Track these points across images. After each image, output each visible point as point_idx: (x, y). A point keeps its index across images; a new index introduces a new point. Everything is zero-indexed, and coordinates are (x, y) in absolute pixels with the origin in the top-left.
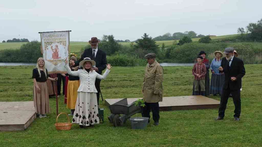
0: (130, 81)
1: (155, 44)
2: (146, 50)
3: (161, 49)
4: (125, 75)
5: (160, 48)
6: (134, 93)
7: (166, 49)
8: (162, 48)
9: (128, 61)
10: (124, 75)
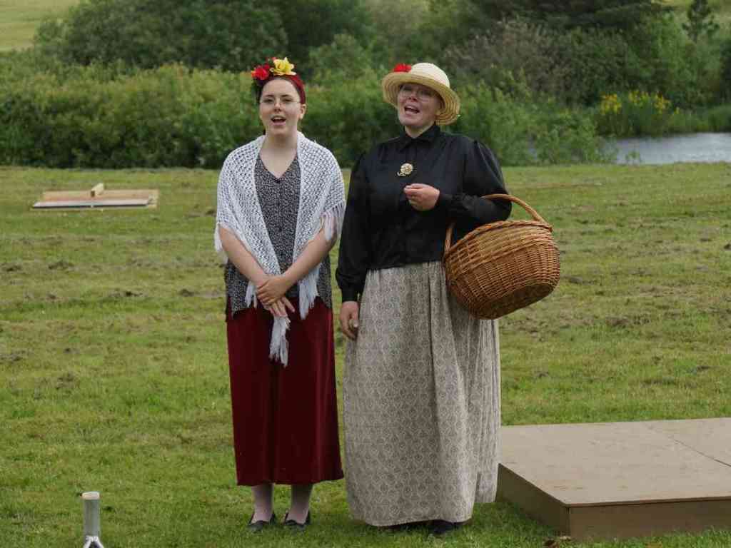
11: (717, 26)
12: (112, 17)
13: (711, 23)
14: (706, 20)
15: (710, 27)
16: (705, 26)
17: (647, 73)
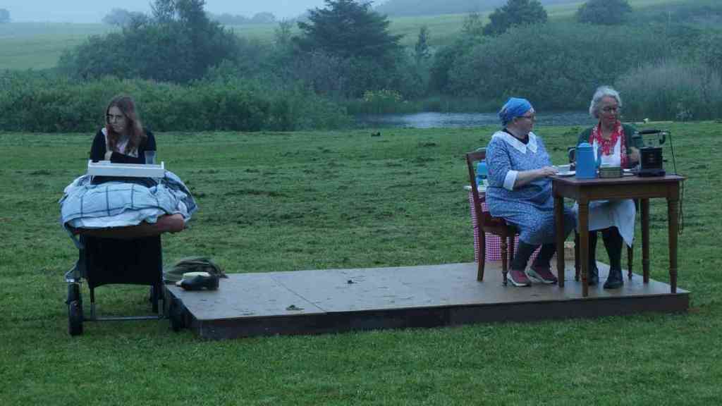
0: (272, 194)
1: (387, 29)
2: (346, 56)
3: (410, 51)
4: (248, 171)
5: (407, 49)
6: (288, 251)
7: (432, 51)
8: (416, 49)
9: (265, 109)
10: (246, 168)
11: (430, 55)
12: (100, 50)
13: (426, 53)
14: (425, 52)
15: (427, 56)
16: (424, 55)
17: (390, 81)
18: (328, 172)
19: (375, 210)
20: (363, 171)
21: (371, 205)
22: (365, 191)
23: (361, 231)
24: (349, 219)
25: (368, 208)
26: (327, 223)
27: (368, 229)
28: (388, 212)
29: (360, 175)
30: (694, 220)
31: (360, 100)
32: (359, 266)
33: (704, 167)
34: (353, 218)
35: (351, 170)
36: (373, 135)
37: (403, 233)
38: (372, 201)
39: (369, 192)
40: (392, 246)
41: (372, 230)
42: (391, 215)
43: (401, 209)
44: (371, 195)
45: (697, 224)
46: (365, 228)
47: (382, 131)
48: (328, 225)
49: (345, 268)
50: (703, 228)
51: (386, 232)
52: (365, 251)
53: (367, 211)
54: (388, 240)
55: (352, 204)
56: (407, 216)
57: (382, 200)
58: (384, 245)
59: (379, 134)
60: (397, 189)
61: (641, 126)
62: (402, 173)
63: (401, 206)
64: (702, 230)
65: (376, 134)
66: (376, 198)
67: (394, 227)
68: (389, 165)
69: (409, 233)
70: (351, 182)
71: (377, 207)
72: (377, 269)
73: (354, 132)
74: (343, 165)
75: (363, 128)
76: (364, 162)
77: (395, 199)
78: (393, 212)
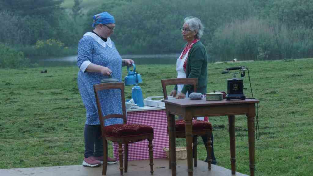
2: (23, 15)
3: (69, 11)
5: (67, 10)
7: (85, 11)
8: (73, 10)
11: (83, 15)
13: (81, 13)
15: (81, 15)
17: (55, 33)
18: (9, 99)
19: (43, 126)
20: (34, 98)
21: (40, 122)
22: (36, 112)
23: (33, 141)
24: (24, 132)
25: (38, 124)
26: (9, 135)
27: (38, 139)
28: (52, 127)
29: (32, 101)
30: (267, 131)
31: (33, 47)
32: (31, 166)
33: (274, 93)
34: (27, 131)
35: (25, 97)
36: (42, 72)
37: (63, 142)
38: (40, 119)
39: (39, 113)
40: (55, 151)
41: (41, 140)
42: (53, 129)
43: (61, 125)
44: (39, 115)
45: (269, 133)
46: (35, 139)
47: (48, 69)
48: (9, 137)
49: (21, 167)
50: (274, 135)
51: (50, 142)
52: (35, 155)
53: (37, 126)
54: (52, 147)
55: (26, 121)
56: (66, 130)
57: (48, 119)
58: (49, 151)
59: (46, 72)
60: (58, 111)
61: (231, 64)
62: (62, 99)
63: (62, 123)
64: (273, 137)
65: (44, 71)
66: (43, 117)
67: (56, 138)
68: (53, 93)
69: (66, 142)
70: (25, 106)
71: (44, 123)
72: (44, 168)
73: (29, 70)
74: (20, 94)
75: (35, 67)
76: (35, 92)
77: (57, 118)
78: (56, 127)
